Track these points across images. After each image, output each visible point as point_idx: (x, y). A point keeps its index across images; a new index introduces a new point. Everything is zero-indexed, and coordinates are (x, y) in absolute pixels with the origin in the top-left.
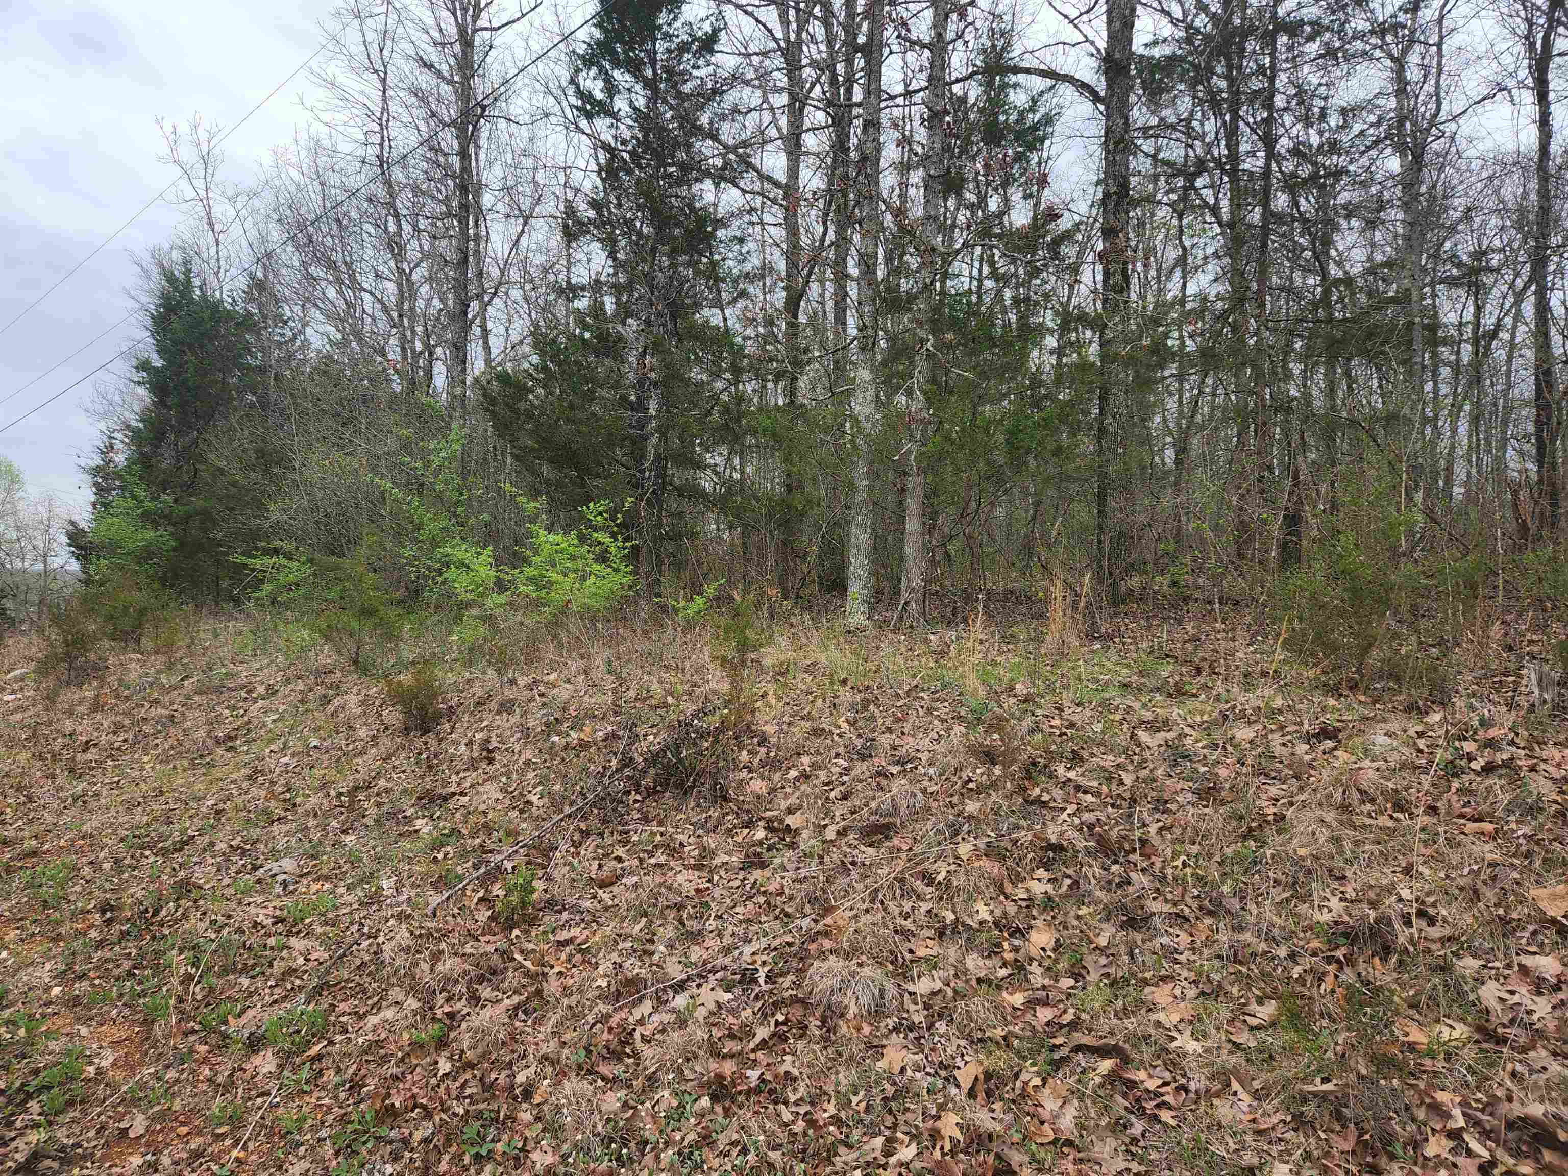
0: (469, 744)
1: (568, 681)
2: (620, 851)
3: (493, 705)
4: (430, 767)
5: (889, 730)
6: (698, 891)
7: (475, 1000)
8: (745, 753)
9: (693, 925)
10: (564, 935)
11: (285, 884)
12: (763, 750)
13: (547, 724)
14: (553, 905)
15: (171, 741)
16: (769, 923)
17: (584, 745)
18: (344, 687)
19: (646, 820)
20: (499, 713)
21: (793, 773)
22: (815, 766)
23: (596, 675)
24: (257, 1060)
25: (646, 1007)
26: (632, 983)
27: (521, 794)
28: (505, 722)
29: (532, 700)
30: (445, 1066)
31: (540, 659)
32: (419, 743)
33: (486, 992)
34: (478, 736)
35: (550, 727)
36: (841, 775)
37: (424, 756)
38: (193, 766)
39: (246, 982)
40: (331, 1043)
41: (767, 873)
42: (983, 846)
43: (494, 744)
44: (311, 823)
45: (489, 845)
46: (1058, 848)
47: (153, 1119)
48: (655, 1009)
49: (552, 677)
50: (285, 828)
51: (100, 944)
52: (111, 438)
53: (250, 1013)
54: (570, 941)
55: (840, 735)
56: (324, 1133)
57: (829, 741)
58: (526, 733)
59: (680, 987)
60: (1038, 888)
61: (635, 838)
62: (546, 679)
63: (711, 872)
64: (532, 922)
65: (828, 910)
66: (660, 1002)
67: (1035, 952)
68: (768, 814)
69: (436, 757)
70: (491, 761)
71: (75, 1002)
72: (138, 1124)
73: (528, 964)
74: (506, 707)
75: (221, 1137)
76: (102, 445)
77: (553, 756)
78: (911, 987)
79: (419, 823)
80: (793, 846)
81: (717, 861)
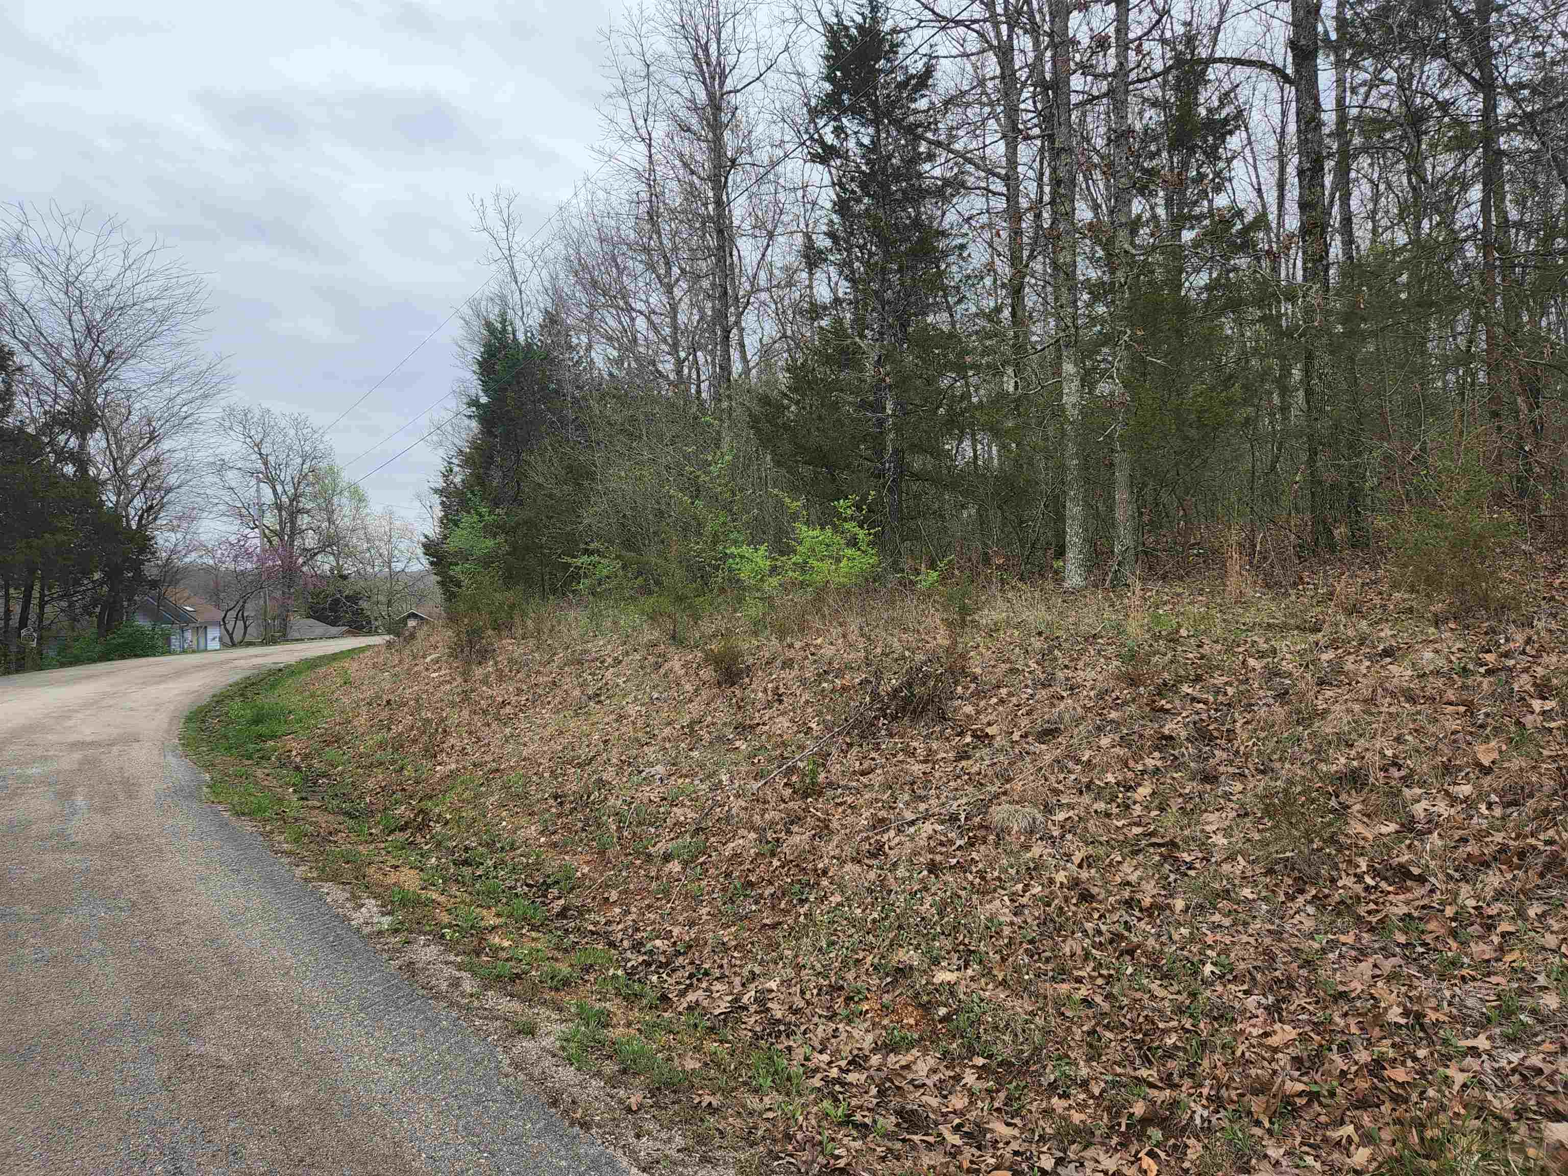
0: (765, 691)
1: (832, 644)
2: (873, 755)
3: (778, 663)
4: (739, 707)
5: (1066, 667)
6: (924, 773)
7: (789, 832)
8: (959, 688)
9: (922, 793)
10: (839, 800)
11: (661, 780)
12: (973, 686)
13: (819, 675)
14: (830, 785)
15: (558, 699)
16: (970, 789)
17: (844, 688)
18: (669, 656)
19: (891, 735)
20: (783, 668)
21: (994, 700)
22: (1010, 694)
23: (852, 637)
24: (670, 865)
25: (892, 833)
26: (883, 820)
27: (805, 723)
28: (787, 674)
29: (806, 658)
30: (776, 863)
31: (810, 628)
32: (728, 692)
33: (795, 828)
34: (770, 685)
35: (821, 676)
36: (1028, 699)
37: (734, 701)
38: (577, 715)
39: (653, 830)
40: (710, 856)
41: (970, 762)
42: (1117, 739)
43: (782, 690)
44: (668, 745)
45: (786, 754)
46: (1170, 738)
47: (620, 893)
48: (897, 835)
49: (819, 641)
50: (652, 749)
51: (559, 816)
52: (450, 463)
53: (659, 845)
54: (845, 802)
55: (1030, 673)
56: (715, 896)
57: (1021, 678)
58: (803, 682)
59: (912, 823)
60: (1150, 762)
61: (884, 747)
62: (815, 642)
63: (934, 763)
64: (820, 794)
65: (1009, 780)
66: (899, 831)
67: (1139, 799)
68: (974, 727)
69: (742, 700)
70: (781, 702)
71: (555, 845)
72: (614, 895)
73: (819, 814)
74: (788, 664)
75: (661, 899)
76: (443, 470)
77: (824, 697)
78: (1053, 818)
79: (738, 744)
80: (990, 745)
81: (939, 757)
